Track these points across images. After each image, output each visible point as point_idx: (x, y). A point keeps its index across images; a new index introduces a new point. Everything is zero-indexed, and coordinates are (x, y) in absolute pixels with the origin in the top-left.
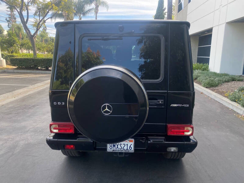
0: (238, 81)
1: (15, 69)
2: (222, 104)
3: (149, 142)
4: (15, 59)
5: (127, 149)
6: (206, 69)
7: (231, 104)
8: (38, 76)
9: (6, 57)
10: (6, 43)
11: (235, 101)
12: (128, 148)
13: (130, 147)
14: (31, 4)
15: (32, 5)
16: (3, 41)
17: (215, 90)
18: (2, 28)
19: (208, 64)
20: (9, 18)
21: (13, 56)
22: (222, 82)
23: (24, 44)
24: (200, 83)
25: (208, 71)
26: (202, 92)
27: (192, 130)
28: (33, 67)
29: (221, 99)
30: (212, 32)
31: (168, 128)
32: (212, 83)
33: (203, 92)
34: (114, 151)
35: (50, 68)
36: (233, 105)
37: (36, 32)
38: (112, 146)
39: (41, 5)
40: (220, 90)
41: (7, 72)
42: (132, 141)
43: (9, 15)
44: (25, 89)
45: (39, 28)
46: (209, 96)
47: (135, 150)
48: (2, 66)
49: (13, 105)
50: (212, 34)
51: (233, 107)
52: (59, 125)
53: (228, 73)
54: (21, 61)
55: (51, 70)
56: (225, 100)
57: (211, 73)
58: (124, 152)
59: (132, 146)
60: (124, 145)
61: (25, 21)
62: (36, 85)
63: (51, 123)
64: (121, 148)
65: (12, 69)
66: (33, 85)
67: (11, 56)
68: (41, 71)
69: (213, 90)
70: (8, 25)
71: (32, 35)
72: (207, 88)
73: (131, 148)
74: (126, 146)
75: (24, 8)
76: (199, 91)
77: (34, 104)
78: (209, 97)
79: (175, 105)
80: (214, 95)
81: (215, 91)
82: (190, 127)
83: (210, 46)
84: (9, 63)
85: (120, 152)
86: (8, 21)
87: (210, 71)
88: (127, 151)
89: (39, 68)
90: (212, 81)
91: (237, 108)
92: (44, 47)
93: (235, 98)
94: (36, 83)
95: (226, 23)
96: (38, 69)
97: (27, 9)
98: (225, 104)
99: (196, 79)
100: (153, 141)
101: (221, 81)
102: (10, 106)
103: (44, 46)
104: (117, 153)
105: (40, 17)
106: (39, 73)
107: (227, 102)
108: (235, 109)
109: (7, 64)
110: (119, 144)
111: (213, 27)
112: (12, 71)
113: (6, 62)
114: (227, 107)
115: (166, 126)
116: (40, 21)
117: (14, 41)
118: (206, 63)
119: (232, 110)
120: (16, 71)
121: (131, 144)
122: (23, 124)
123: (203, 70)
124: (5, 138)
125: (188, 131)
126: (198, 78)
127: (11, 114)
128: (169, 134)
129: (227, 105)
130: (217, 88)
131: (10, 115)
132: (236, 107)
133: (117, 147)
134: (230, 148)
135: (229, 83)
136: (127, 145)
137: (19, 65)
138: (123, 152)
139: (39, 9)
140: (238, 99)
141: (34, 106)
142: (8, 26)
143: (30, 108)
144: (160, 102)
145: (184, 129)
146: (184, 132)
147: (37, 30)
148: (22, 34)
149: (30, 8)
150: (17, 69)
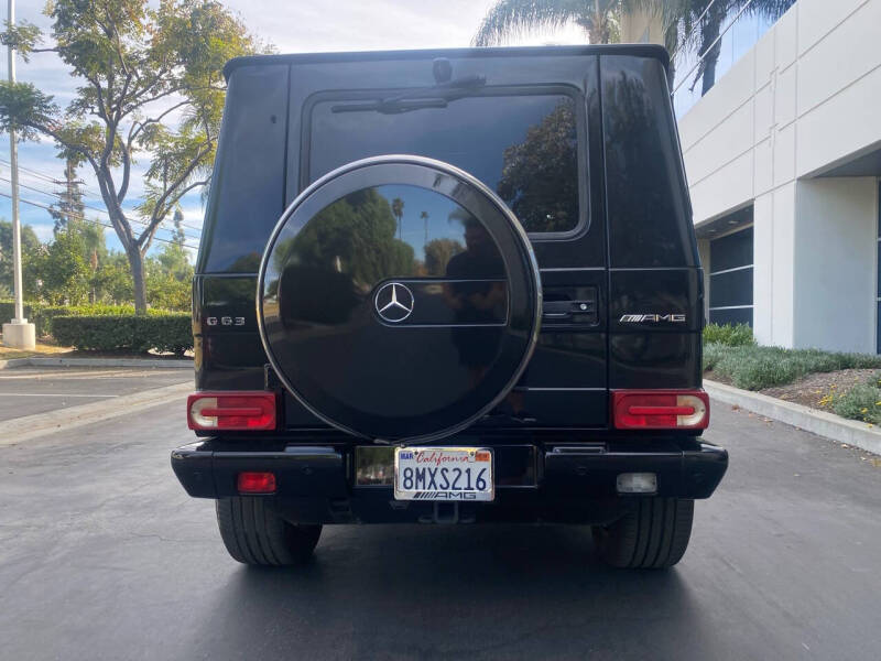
0: (861, 367)
1: (66, 355)
2: (814, 434)
3: (548, 454)
4: (69, 320)
5: (469, 488)
6: (746, 340)
7: (847, 427)
8: (145, 374)
9: (40, 316)
10: (42, 271)
11: (860, 418)
12: (473, 485)
13: (479, 479)
14: (141, 145)
15: (144, 146)
16: (35, 264)
17: (781, 394)
18: (35, 237)
19: (751, 325)
20: (61, 204)
21: (63, 312)
22: (804, 369)
23: (105, 280)
24: (726, 380)
25: (750, 344)
26: (734, 404)
27: (701, 406)
28: (130, 349)
29: (807, 416)
30: (752, 221)
31: (616, 401)
32: (770, 372)
33: (740, 405)
34: (419, 499)
35: (187, 353)
36: (853, 431)
37: (152, 228)
38: (414, 479)
39: (171, 145)
40: (800, 392)
41: (39, 366)
42: (484, 457)
43: (63, 195)
44: (98, 406)
45: (162, 218)
46: (761, 413)
47: (497, 492)
48: (20, 345)
49: (50, 445)
50: (751, 229)
51: (855, 438)
52: (220, 399)
53: (825, 349)
54: (89, 327)
55: (190, 358)
56: (821, 417)
57: (765, 350)
58: (458, 498)
59: (488, 477)
60: (457, 473)
61: (117, 192)
62: (137, 397)
63: (194, 393)
64: (445, 486)
65: (55, 355)
66: (126, 397)
67: (57, 312)
68: (156, 362)
69: (777, 395)
70: (56, 228)
71: (135, 240)
72: (751, 389)
73: (481, 485)
74: (464, 476)
75: (116, 156)
76: (723, 403)
77: (125, 442)
78: (763, 416)
79: (637, 318)
80: (779, 407)
81: (783, 396)
82: (697, 395)
83: (752, 268)
84: (48, 336)
85: (444, 499)
86: (56, 215)
87: (760, 345)
88: (468, 498)
89: (152, 351)
90: (770, 366)
91: (868, 436)
92: (174, 289)
93: (859, 406)
94: (137, 391)
95: (799, 179)
96: (146, 355)
97: (126, 160)
98: (821, 431)
99: (710, 369)
100: (563, 451)
101: (801, 366)
102: (41, 446)
103: (174, 284)
104: (431, 503)
105: (165, 181)
106: (149, 368)
107: (829, 422)
108: (862, 444)
109: (39, 341)
110: (439, 470)
111: (753, 200)
112: (56, 362)
113: (39, 333)
114: (831, 442)
115: (609, 397)
116: (167, 194)
117: (71, 266)
118: (743, 322)
119: (852, 447)
120: (68, 361)
121: (484, 470)
122: (85, 488)
123: (734, 345)
124: (17, 523)
125: (690, 411)
126: (719, 365)
127: (40, 465)
128: (623, 422)
129: (831, 435)
130: (789, 388)
131: (39, 468)
132: (867, 433)
133: (433, 482)
134: (859, 543)
135: (834, 376)
136: (468, 471)
137: (82, 341)
138: (453, 498)
139: (164, 157)
140: (870, 406)
141: (126, 446)
142: (55, 231)
143: (112, 450)
144: (584, 307)
145: (675, 404)
146: (673, 415)
147: (156, 221)
148: (99, 258)
149: (134, 156)
150: (73, 355)
